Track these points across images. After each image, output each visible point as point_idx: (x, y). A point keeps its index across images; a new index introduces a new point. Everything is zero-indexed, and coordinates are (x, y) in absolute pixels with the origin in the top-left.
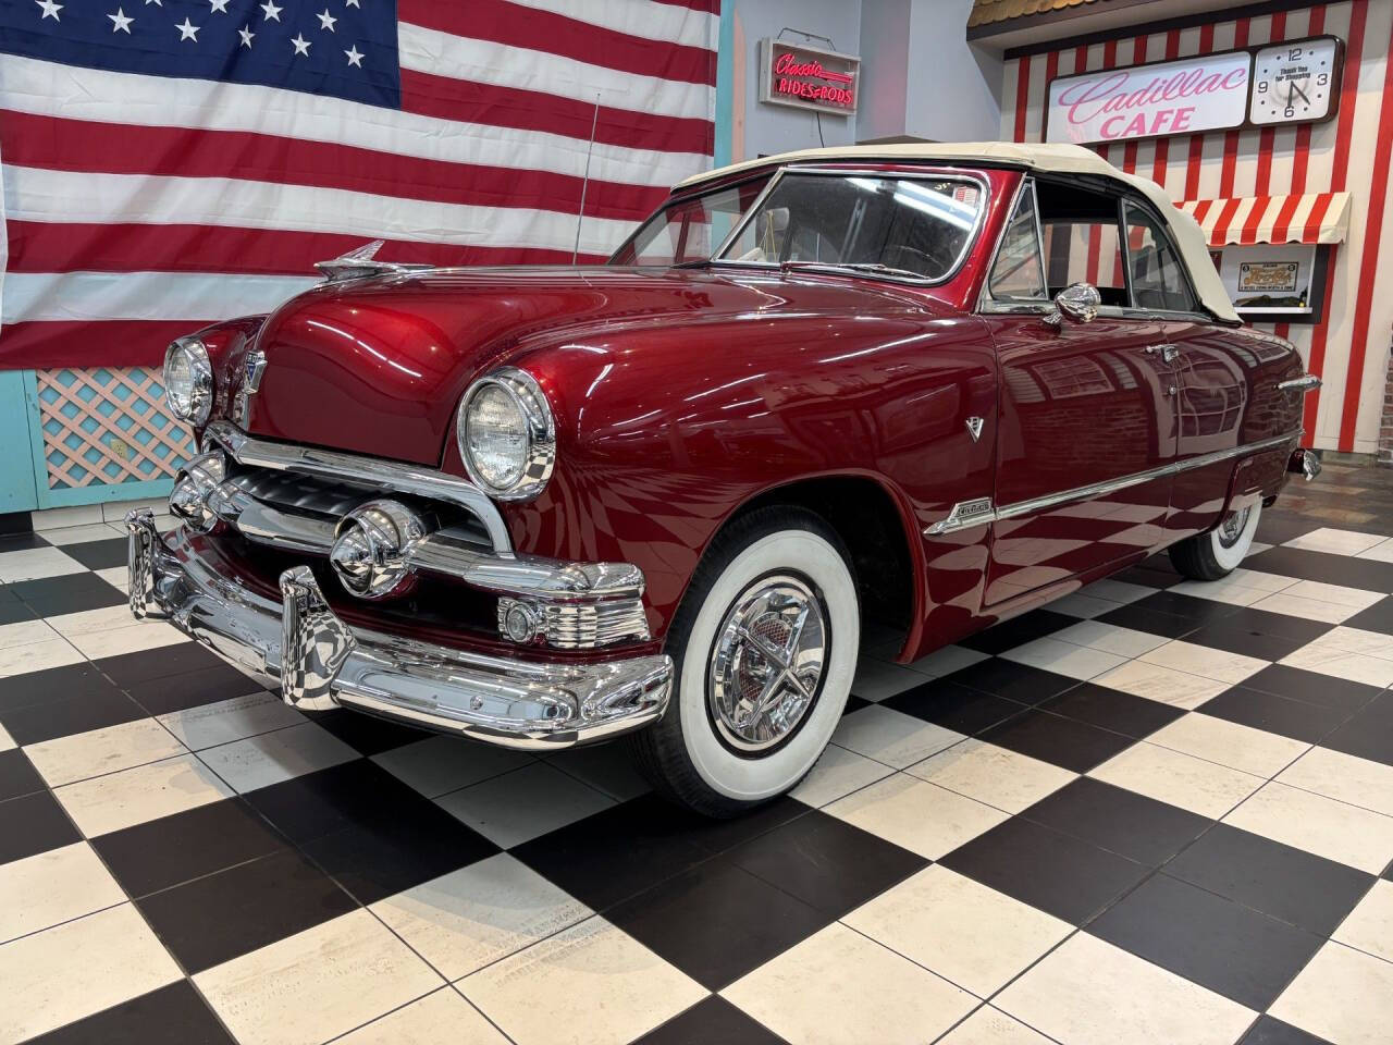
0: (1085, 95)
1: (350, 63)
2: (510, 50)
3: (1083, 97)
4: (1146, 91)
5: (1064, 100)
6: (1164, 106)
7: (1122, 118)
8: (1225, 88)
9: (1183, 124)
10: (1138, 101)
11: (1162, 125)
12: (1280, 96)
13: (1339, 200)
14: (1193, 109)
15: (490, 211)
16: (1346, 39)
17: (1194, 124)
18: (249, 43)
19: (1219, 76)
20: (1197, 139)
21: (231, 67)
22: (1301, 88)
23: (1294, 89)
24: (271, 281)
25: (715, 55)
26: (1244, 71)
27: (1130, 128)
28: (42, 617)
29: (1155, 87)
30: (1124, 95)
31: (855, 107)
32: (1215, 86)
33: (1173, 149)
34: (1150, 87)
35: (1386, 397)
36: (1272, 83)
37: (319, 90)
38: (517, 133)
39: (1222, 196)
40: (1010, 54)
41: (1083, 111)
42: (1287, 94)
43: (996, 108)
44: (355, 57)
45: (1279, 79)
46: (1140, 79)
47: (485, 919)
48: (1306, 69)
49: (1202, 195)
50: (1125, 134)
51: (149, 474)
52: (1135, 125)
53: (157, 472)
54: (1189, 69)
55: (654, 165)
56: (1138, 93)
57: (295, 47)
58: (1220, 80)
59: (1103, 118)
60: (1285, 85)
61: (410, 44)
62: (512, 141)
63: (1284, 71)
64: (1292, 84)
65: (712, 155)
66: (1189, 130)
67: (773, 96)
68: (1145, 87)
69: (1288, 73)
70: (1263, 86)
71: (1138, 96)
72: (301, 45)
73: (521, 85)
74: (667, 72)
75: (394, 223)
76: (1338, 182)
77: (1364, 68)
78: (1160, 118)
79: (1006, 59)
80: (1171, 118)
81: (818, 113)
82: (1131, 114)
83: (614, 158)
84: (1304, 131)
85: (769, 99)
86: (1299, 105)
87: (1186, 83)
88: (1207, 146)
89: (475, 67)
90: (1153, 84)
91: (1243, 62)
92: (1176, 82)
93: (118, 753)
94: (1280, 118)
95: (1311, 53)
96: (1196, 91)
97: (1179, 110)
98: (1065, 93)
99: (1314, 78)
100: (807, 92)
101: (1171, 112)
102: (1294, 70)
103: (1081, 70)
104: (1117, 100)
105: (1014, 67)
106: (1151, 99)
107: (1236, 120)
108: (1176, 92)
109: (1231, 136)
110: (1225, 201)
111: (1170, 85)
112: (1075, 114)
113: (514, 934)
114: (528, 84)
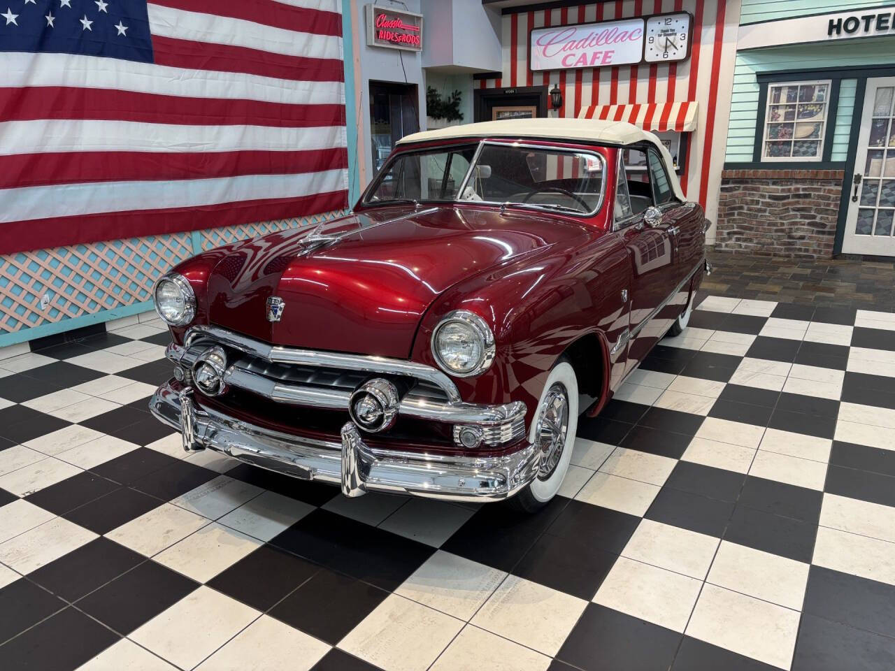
0: (553, 40)
1: (119, 34)
2: (219, 19)
3: (551, 41)
4: (587, 40)
5: (540, 42)
6: (597, 49)
7: (574, 55)
8: (630, 39)
9: (608, 60)
10: (582, 46)
11: (597, 60)
12: (660, 46)
13: (692, 107)
14: (613, 52)
15: (216, 128)
16: (694, 14)
17: (615, 60)
18: (52, 24)
19: (627, 32)
20: (615, 69)
21: (42, 42)
22: (672, 41)
23: (668, 42)
24: (81, 188)
25: (340, 16)
26: (640, 30)
27: (579, 61)
28: (20, 443)
29: (591, 38)
30: (575, 41)
31: (421, 46)
32: (624, 39)
33: (602, 74)
34: (589, 37)
35: (719, 215)
36: (656, 38)
37: (101, 53)
38: (229, 75)
39: (630, 103)
40: (505, 11)
41: (552, 49)
42: (664, 45)
43: (499, 45)
44: (122, 29)
45: (660, 36)
46: (583, 32)
47: (458, 587)
48: (674, 30)
49: (620, 102)
50: (576, 64)
51: (14, 327)
52: (582, 60)
53: (19, 325)
54: (610, 28)
55: (310, 91)
56: (581, 41)
57: (83, 25)
58: (628, 35)
59: (563, 54)
60: (663, 39)
61: (156, 18)
62: (225, 80)
63: (663, 31)
64: (667, 39)
65: (343, 82)
66: (611, 64)
67: (375, 42)
68: (586, 37)
69: (665, 33)
70: (651, 39)
71: (582, 42)
72: (87, 24)
73: (227, 42)
74: (313, 29)
75: (157, 141)
76: (692, 96)
77: (704, 31)
78: (595, 56)
79: (503, 14)
80: (601, 56)
81: (400, 50)
82: (579, 53)
83: (288, 88)
84: (673, 66)
85: (374, 44)
86: (671, 51)
87: (609, 35)
88: (621, 73)
89: (199, 31)
90: (591, 35)
91: (640, 25)
92: (604, 34)
93: (170, 529)
94: (660, 58)
95: (677, 21)
96: (615, 41)
97: (606, 52)
98: (541, 38)
99: (679, 36)
100: (394, 38)
101: (601, 53)
102: (668, 31)
103: (548, 25)
104: (570, 45)
105: (507, 20)
106: (589, 44)
107: (637, 60)
108: (603, 41)
109: (634, 68)
110: (632, 105)
111: (600, 36)
112: (547, 51)
113: (478, 592)
114: (232, 40)
